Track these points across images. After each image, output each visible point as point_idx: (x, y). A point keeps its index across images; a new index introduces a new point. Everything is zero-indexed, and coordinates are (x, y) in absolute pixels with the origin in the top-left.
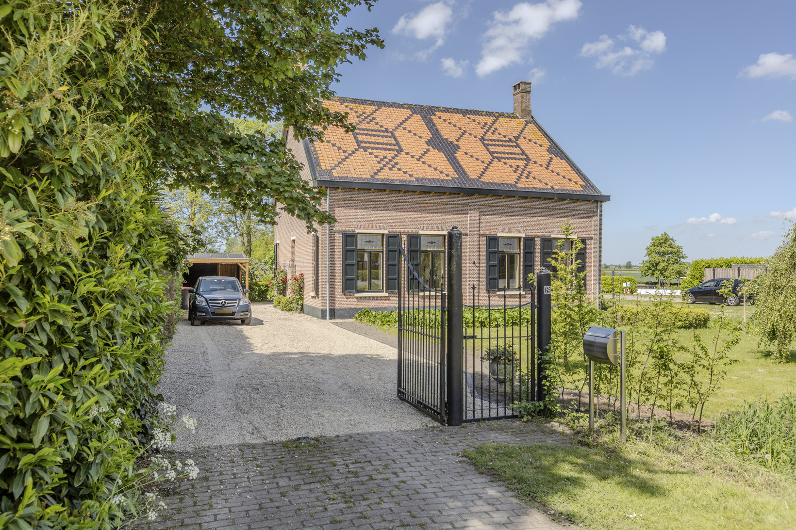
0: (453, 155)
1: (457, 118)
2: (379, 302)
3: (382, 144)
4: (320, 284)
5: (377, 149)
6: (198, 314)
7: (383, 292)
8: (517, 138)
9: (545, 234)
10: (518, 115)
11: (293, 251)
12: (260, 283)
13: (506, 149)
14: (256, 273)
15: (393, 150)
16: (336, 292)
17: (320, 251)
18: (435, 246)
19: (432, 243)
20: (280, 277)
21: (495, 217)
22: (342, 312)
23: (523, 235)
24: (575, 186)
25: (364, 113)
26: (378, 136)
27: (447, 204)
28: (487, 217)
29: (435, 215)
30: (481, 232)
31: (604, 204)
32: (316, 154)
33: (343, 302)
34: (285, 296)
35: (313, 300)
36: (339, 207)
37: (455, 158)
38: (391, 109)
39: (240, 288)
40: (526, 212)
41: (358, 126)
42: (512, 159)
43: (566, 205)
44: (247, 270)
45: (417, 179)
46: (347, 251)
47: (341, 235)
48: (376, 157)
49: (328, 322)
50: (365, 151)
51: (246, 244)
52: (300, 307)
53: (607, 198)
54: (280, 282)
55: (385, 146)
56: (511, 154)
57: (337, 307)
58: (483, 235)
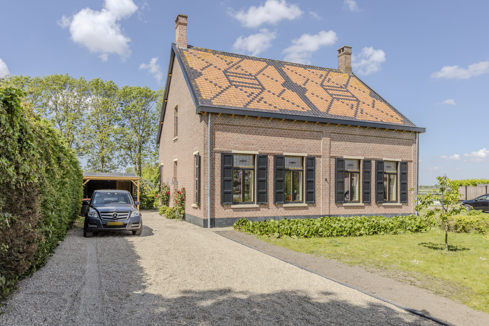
0: (304, 95)
1: (300, 70)
2: (251, 212)
3: (249, 84)
4: (202, 197)
5: (245, 87)
6: (90, 226)
7: (254, 203)
8: (346, 86)
9: (378, 157)
10: (342, 71)
11: (175, 170)
12: (148, 196)
13: (341, 93)
14: (145, 188)
15: (258, 88)
16: (216, 204)
17: (202, 169)
18: (295, 166)
19: (293, 163)
20: (164, 191)
21: (342, 143)
22: (221, 221)
23: (363, 158)
24: (397, 121)
25: (232, 62)
26: (245, 78)
27: (305, 131)
28: (336, 143)
29: (296, 140)
30: (331, 155)
31: (420, 134)
32: (197, 87)
33: (222, 213)
34: (168, 206)
35: (195, 210)
36: (218, 130)
37: (305, 97)
38: (252, 61)
39: (132, 201)
40: (365, 139)
41: (228, 71)
42: (347, 99)
43: (393, 134)
44: (138, 186)
45: (281, 110)
46: (225, 168)
47: (220, 155)
48: (246, 92)
49: (209, 230)
50: (236, 87)
51: (138, 169)
52: (182, 215)
53: (423, 130)
54: (164, 195)
55: (251, 85)
56: (345, 96)
57: (216, 217)
58: (332, 157)
